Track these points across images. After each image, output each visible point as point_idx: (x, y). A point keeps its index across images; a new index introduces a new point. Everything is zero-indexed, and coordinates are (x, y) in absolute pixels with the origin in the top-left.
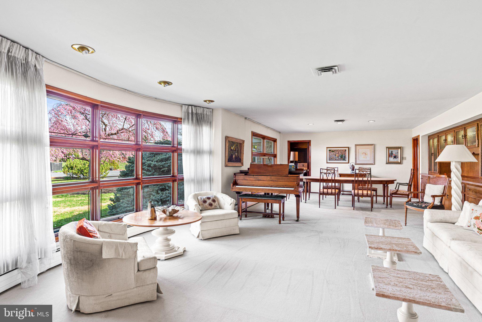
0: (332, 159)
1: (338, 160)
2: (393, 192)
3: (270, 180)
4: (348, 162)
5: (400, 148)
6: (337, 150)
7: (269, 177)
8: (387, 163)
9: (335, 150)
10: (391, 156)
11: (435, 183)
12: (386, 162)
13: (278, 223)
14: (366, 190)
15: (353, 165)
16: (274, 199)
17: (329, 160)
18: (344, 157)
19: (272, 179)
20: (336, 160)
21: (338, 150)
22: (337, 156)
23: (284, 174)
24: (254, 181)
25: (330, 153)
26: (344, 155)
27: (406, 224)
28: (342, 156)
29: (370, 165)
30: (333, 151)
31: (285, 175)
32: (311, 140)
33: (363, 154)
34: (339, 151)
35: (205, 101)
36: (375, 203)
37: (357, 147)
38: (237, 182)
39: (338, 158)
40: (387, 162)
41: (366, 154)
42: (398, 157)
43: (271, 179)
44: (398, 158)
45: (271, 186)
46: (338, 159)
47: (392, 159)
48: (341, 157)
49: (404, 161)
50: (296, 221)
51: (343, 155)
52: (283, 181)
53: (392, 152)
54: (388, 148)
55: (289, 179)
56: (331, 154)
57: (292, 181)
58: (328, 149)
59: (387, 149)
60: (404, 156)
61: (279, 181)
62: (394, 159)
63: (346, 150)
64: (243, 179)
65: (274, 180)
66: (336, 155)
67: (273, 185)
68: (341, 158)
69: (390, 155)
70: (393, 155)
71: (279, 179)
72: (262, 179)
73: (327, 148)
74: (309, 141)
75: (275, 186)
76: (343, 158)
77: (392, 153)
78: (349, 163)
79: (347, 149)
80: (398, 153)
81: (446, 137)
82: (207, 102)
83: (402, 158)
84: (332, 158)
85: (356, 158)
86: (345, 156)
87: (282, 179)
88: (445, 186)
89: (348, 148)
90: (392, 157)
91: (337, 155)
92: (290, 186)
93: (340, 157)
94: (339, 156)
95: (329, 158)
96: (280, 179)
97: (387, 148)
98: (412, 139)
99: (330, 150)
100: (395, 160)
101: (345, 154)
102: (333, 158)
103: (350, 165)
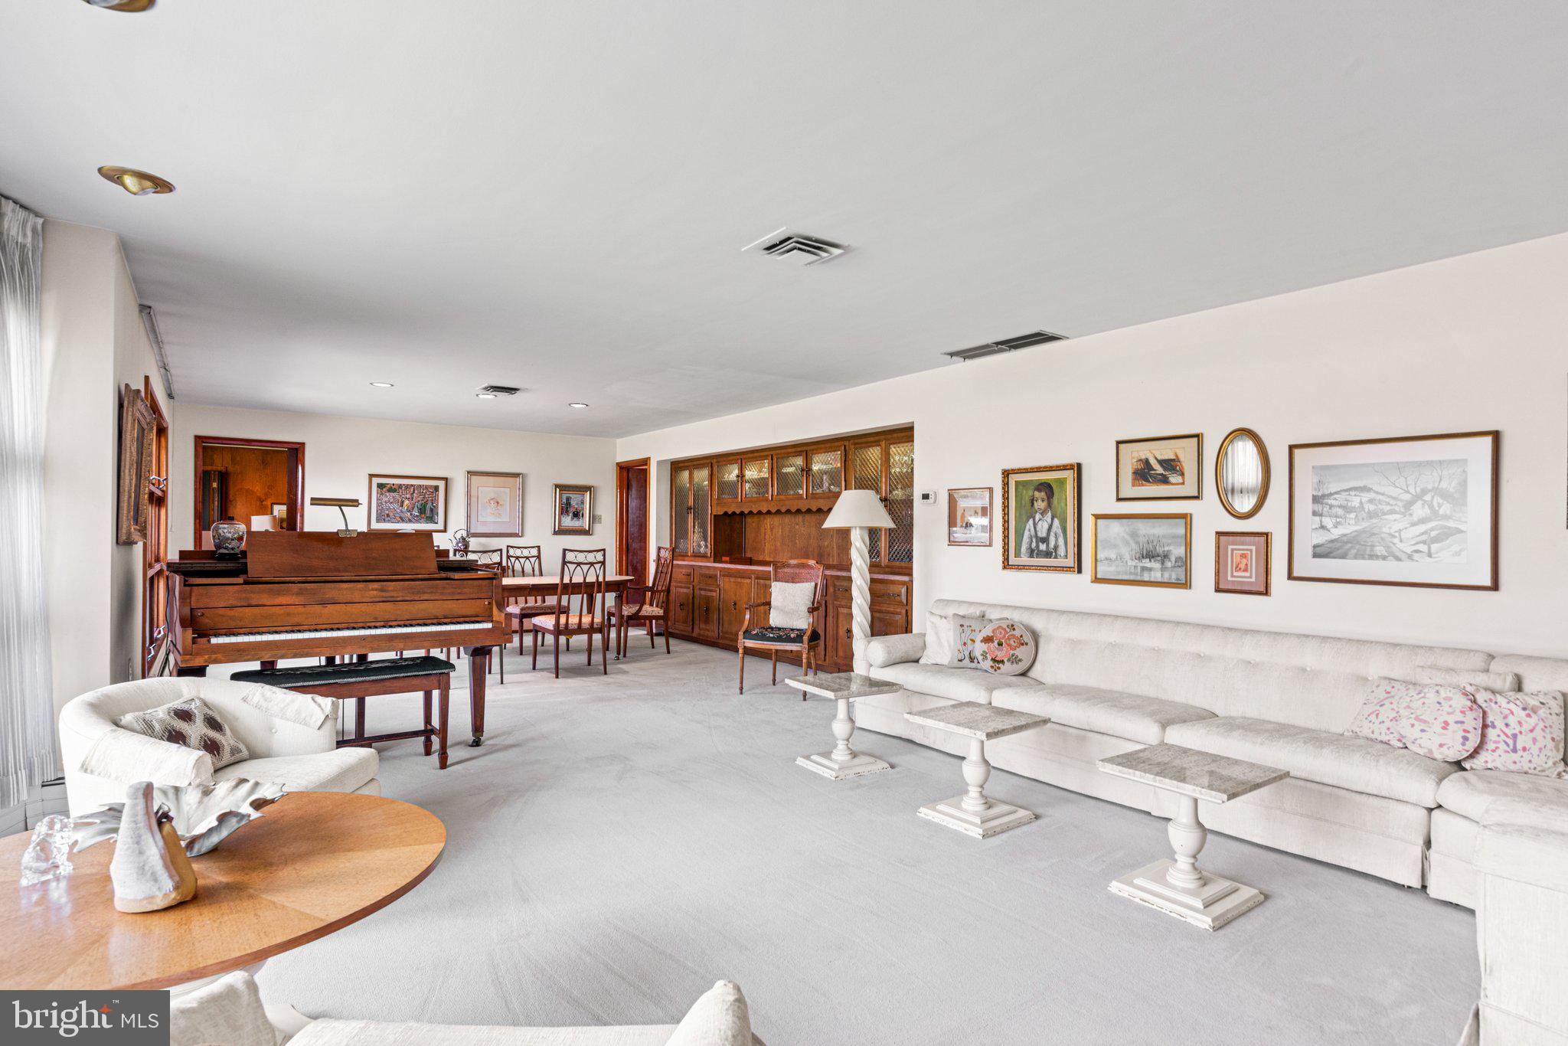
0: (388, 515)
1: (410, 521)
2: (630, 614)
3: (381, 599)
4: (442, 528)
5: (588, 488)
6: (407, 487)
7: (376, 585)
8: (556, 533)
9: (400, 486)
10: (567, 512)
11: (793, 579)
12: (555, 528)
13: (437, 769)
14: (553, 613)
15: (464, 539)
16: (420, 673)
17: (378, 521)
18: (432, 510)
19: (388, 594)
20: (403, 521)
21: (412, 485)
22: (408, 507)
23: (423, 571)
24: (301, 609)
25: (383, 497)
26: (430, 504)
27: (741, 689)
28: (425, 507)
29: (511, 536)
30: (392, 489)
31: (427, 576)
32: (304, 443)
33: (492, 502)
34: (414, 490)
35: (115, 176)
36: (563, 652)
37: (474, 478)
38: (205, 621)
39: (411, 514)
40: (557, 529)
41: (498, 503)
42: (583, 514)
43: (384, 594)
44: (583, 516)
45: (382, 624)
46: (410, 517)
47: (568, 522)
48: (422, 511)
49: (598, 528)
50: (472, 746)
51: (426, 503)
52: (437, 598)
53: (568, 499)
54: (562, 488)
55: (459, 591)
56: (385, 499)
57: (472, 596)
58: (376, 481)
59: (558, 490)
60: (599, 512)
61: (416, 598)
62: (572, 519)
63: (436, 488)
64: (239, 605)
65: (400, 595)
66: (403, 502)
67: (393, 618)
68: (421, 513)
69: (565, 508)
70: (572, 510)
71: (419, 593)
72: (342, 599)
73: (371, 476)
74: (299, 443)
75: (402, 623)
76: (428, 513)
77: (568, 504)
78: (445, 531)
79: (441, 484)
80: (583, 503)
81: (741, 470)
82: (128, 180)
83: (594, 519)
84: (387, 512)
85: (468, 517)
86: (434, 507)
87: (432, 593)
88: (816, 585)
89: (446, 479)
90: (568, 515)
91: (407, 502)
92: (463, 617)
93: (416, 509)
94: (413, 508)
95: (377, 514)
96: (424, 593)
97: (557, 486)
98: (615, 465)
99: (381, 486)
100: (576, 524)
101: (435, 500)
102: (391, 514)
103: (453, 539)
